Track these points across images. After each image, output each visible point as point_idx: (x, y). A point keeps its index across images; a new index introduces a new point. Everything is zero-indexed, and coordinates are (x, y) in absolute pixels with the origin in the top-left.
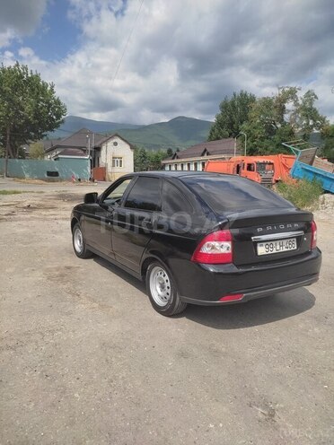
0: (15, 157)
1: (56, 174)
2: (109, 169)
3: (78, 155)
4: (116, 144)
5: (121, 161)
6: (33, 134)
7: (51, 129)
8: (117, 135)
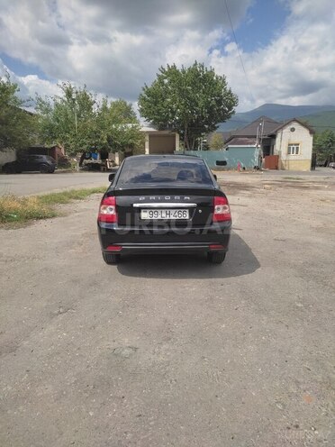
0: (191, 149)
1: (224, 163)
2: (283, 157)
3: (248, 144)
4: (293, 130)
5: (297, 148)
6: (206, 126)
7: (223, 120)
8: (295, 120)
